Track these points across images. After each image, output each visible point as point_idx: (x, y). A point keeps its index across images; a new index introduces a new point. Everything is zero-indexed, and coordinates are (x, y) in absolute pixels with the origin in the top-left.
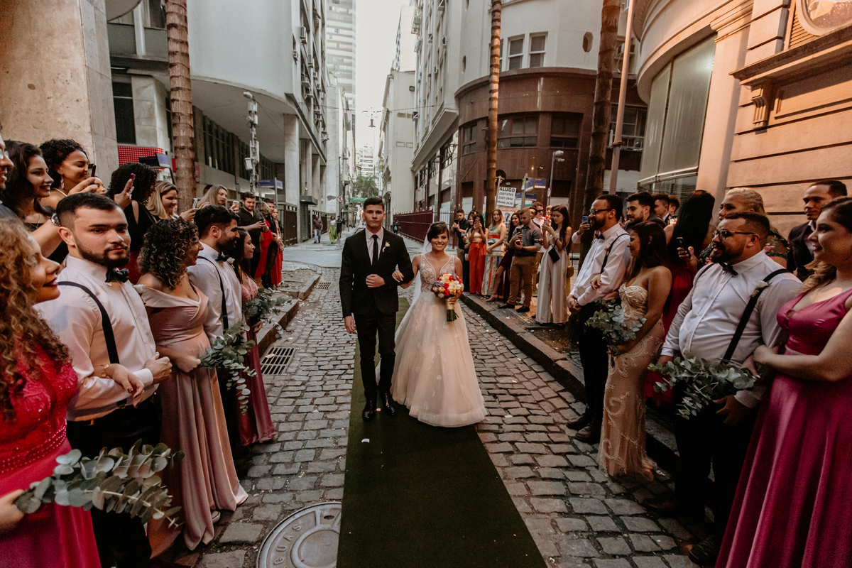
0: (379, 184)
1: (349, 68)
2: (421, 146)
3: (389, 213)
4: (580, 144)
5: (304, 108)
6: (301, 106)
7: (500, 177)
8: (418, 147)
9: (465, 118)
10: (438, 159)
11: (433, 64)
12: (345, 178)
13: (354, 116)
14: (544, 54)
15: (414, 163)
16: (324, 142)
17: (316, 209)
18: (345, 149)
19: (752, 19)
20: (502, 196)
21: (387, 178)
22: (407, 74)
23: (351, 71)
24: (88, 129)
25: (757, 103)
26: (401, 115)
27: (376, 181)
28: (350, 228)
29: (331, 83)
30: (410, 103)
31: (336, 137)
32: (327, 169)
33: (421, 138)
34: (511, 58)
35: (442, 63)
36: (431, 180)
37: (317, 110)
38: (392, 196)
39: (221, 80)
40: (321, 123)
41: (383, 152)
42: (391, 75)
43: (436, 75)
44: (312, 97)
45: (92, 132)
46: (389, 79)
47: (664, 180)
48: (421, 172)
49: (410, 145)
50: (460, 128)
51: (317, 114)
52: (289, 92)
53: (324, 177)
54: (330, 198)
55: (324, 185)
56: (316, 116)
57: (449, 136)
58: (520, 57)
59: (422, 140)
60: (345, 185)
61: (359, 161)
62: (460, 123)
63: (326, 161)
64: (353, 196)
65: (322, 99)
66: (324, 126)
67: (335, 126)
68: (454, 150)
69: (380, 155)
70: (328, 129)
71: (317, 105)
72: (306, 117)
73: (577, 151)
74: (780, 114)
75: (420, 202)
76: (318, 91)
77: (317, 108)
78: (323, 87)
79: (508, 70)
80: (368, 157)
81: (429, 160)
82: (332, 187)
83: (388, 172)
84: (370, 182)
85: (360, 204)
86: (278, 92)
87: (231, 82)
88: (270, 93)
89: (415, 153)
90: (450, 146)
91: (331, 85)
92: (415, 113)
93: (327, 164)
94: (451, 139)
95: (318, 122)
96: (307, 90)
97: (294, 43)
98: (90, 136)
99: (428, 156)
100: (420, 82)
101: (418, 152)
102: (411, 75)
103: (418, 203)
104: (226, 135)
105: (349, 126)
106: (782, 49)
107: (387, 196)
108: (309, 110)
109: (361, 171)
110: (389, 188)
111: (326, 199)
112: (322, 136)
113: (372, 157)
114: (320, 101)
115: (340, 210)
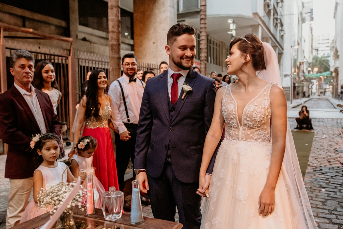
0: (331, 61)
3: (338, 84)
6: (263, 18)
12: (301, 60)
16: (282, 37)
21: (337, 56)
27: (329, 59)
31: (292, 31)
32: (284, 55)
37: (276, 16)
38: (340, 70)
44: (272, 9)
51: (277, 19)
52: (255, 12)
53: (281, 62)
54: (286, 76)
55: (281, 67)
56: (275, 20)
60: (300, 65)
61: (316, 44)
63: (283, 49)
64: (309, 73)
65: (280, 7)
66: (282, 25)
67: (291, 24)
70: (285, 27)
71: (276, 12)
72: (267, 23)
76: (277, 3)
77: (276, 15)
80: (326, 40)
82: (287, 68)
83: (337, 51)
84: (324, 60)
85: (315, 79)
86: (249, 14)
88: (243, 16)
93: (285, 52)
95: (276, 24)
96: (268, 6)
104: (218, 43)
107: (336, 71)
108: (270, 18)
109: (319, 52)
110: (338, 64)
111: (283, 77)
112: (280, 33)
113: (329, 40)
114: (279, 10)
115: (294, 84)
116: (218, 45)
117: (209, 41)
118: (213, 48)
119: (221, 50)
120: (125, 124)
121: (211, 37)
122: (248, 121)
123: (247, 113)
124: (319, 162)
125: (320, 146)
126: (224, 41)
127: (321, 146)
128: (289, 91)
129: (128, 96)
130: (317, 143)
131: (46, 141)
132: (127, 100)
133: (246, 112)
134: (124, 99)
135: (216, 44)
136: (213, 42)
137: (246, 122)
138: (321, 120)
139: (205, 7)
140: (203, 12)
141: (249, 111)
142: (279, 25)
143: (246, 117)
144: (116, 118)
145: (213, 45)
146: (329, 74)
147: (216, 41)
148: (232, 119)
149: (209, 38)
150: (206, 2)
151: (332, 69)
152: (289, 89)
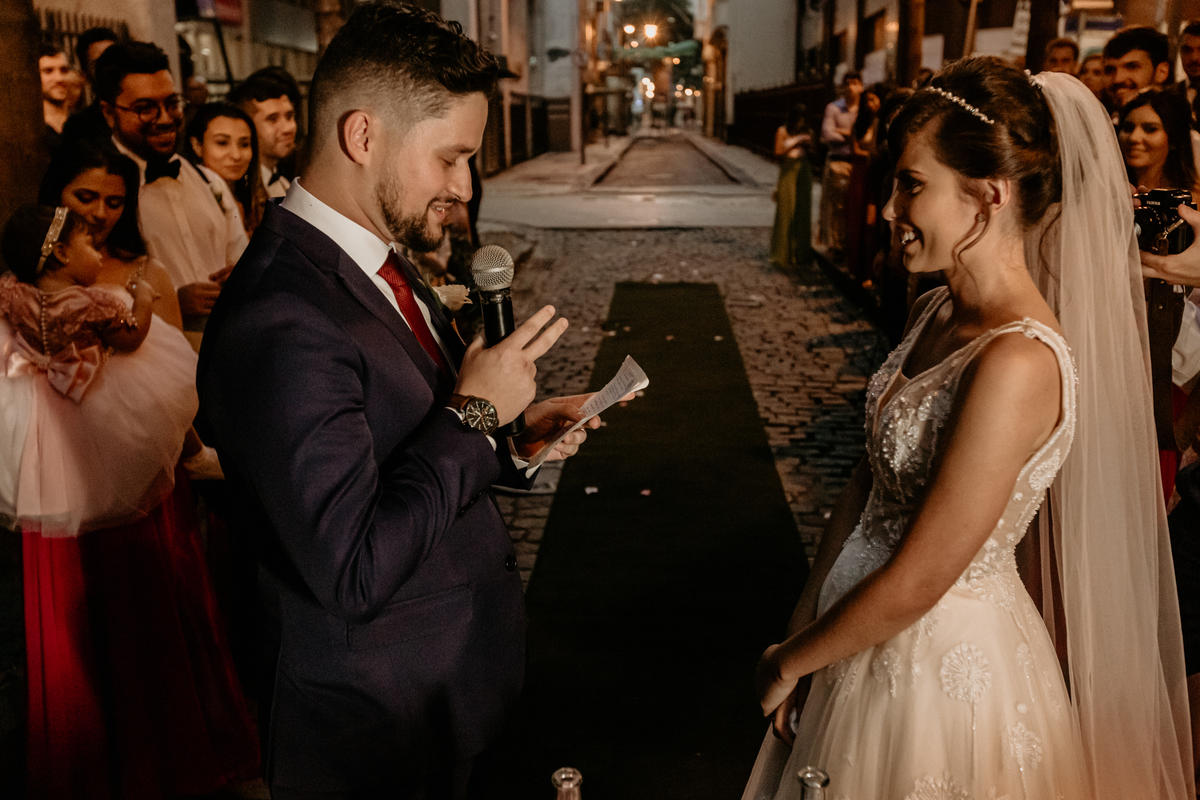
3: (724, 87)
17: (521, 87)
38: (731, 38)
54: (555, 54)
55: (538, 21)
75: (812, 51)
82: (561, 24)
85: (642, 65)
103: (807, 54)
107: (720, 38)
110: (724, 14)
111: (546, 59)
115: (584, 86)
124: (788, 404)
125: (758, 340)
127: (763, 340)
128: (568, 112)
130: (748, 332)
138: (721, 237)
146: (691, 49)
151: (703, 32)
152: (565, 107)
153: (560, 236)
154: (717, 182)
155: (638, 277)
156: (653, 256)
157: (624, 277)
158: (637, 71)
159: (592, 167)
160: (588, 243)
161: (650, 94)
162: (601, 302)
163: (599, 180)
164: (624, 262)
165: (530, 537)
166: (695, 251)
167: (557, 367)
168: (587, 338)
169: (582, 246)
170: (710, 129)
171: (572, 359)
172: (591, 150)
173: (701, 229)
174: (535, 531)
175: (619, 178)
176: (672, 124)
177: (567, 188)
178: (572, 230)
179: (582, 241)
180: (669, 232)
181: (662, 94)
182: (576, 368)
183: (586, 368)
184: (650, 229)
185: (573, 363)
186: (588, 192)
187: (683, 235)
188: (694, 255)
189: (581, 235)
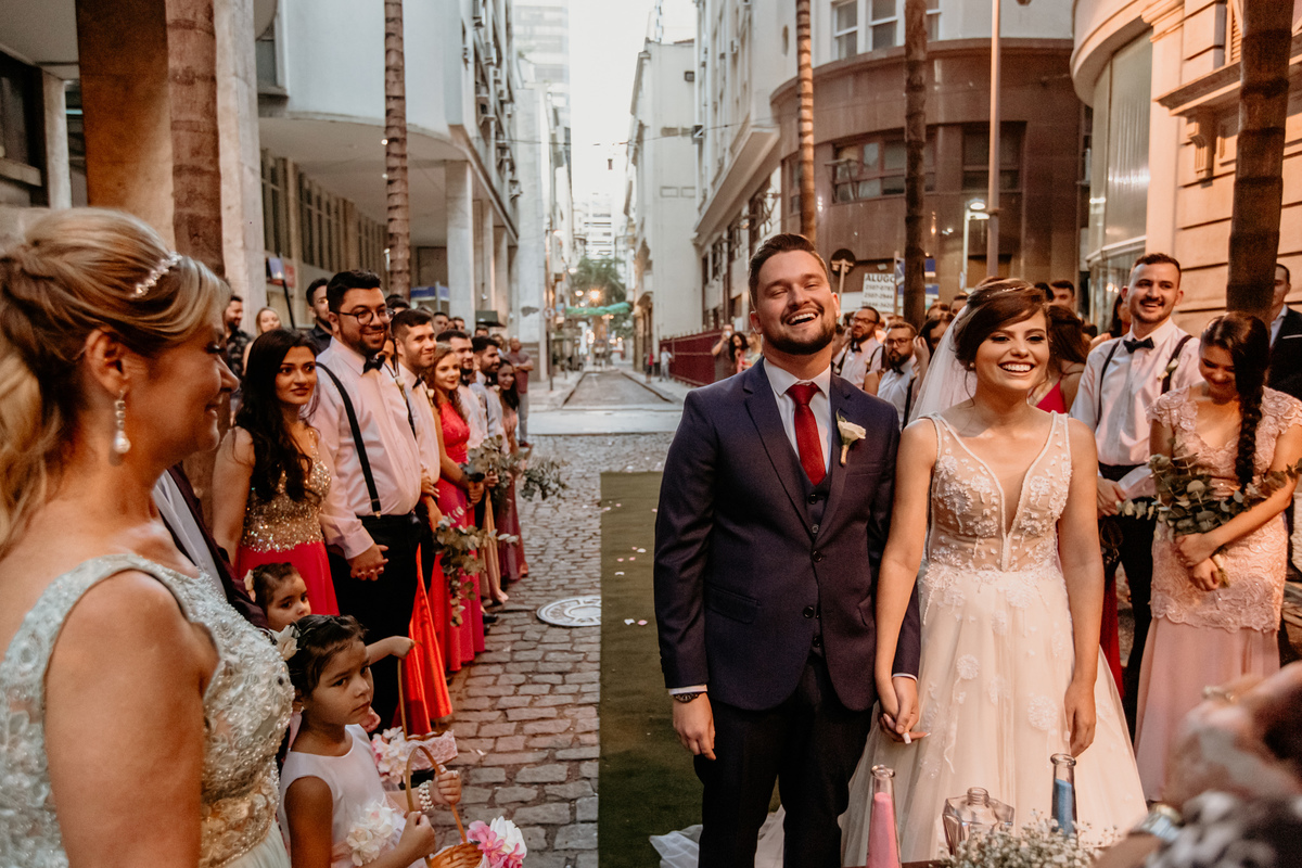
0: (628, 275)
1: (557, 30)
2: (711, 195)
3: (650, 336)
4: (1025, 180)
5: (479, 146)
6: (474, 143)
7: (844, 262)
8: (705, 197)
9: (791, 145)
10: (746, 223)
11: (727, 35)
12: (557, 268)
13: (567, 130)
14: (937, 15)
15: (700, 229)
16: (514, 199)
18: (554, 206)
19: (1187, 15)
20: (872, 291)
21: (645, 262)
22: (678, 48)
23: (560, 38)
24: (239, 243)
25: (1196, 141)
26: (668, 132)
27: (620, 269)
28: (569, 373)
29: (524, 78)
30: (688, 107)
31: (536, 187)
32: (520, 253)
33: (710, 179)
34: (875, 28)
35: (744, 35)
36: (735, 265)
37: (501, 140)
38: (656, 301)
39: (342, 116)
40: (506, 164)
41: (633, 203)
42: (646, 52)
43: (735, 57)
44: (492, 119)
45: (245, 247)
46: (641, 60)
47: (1113, 258)
48: (714, 247)
49: (689, 192)
50: (783, 162)
51: (501, 148)
52: (457, 122)
53: (514, 270)
54: (527, 311)
55: (514, 286)
56: (499, 151)
57: (764, 177)
58: (893, 24)
59: (713, 183)
60: (556, 281)
61: (582, 225)
62: (783, 153)
63: (517, 236)
64: (572, 304)
65: (509, 116)
66: (513, 168)
67: (534, 166)
68: (774, 205)
69: (626, 212)
70: (521, 174)
71: (500, 131)
72: (483, 161)
73: (1020, 194)
74: (1224, 160)
75: (715, 310)
76: (502, 103)
77: (501, 137)
78: (510, 93)
79: (870, 49)
80: (601, 215)
81: (728, 223)
82: (531, 289)
83: (645, 250)
84: (608, 269)
85: (586, 320)
86: (439, 125)
87: (357, 117)
88: (423, 129)
89: (700, 209)
90: (765, 196)
91: (524, 82)
92: (698, 128)
93: (521, 243)
94: (767, 183)
95: (502, 162)
96: (485, 110)
97: (464, 32)
98: (242, 253)
99: (725, 217)
100: (704, 65)
101: (706, 207)
102: (686, 49)
103: (711, 312)
105: (561, 157)
106: (1224, 63)
107: (646, 300)
108: (487, 146)
109: (587, 248)
110: (649, 285)
111: (521, 314)
112: (510, 191)
113: (609, 216)
114: (505, 122)
115: (548, 335)
116: (333, 211)
117: (305, 195)
118: (320, 217)
119: (342, 226)
120: (367, 521)
121: (310, 182)
122: (1035, 519)
123: (1032, 499)
126: (350, 200)
128: (537, 353)
129: (368, 421)
131: (330, 648)
132: (366, 436)
133: (1030, 496)
134: (356, 431)
135: (328, 205)
136: (319, 199)
137: (1025, 523)
139: (401, 102)
140: (395, 117)
141: (1037, 493)
142: (507, 165)
143: (1027, 511)
144: (334, 504)
145: (319, 208)
146: (624, 308)
147: (325, 198)
148: (985, 517)
149: (306, 185)
150: (403, 89)
151: (633, 296)
152: (535, 349)
153: (550, 440)
154: (654, 402)
155: (616, 468)
156: (623, 453)
157: (605, 469)
158: (582, 324)
159: (558, 393)
160: (573, 445)
161: (591, 340)
162: (593, 487)
163: (566, 401)
164: (603, 458)
165: (589, 659)
166: (654, 450)
167: (572, 534)
168: (589, 513)
169: (568, 447)
170: (640, 365)
171: (581, 528)
172: (556, 380)
173: (655, 433)
174: (591, 654)
175: (581, 400)
176: (609, 363)
177: (545, 407)
178: (560, 435)
179: (567, 443)
180: (631, 436)
181: (601, 340)
182: (587, 534)
183: (595, 534)
184: (617, 434)
185: (583, 531)
186: (561, 409)
187: (643, 438)
188: (653, 453)
189: (566, 439)
